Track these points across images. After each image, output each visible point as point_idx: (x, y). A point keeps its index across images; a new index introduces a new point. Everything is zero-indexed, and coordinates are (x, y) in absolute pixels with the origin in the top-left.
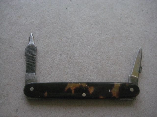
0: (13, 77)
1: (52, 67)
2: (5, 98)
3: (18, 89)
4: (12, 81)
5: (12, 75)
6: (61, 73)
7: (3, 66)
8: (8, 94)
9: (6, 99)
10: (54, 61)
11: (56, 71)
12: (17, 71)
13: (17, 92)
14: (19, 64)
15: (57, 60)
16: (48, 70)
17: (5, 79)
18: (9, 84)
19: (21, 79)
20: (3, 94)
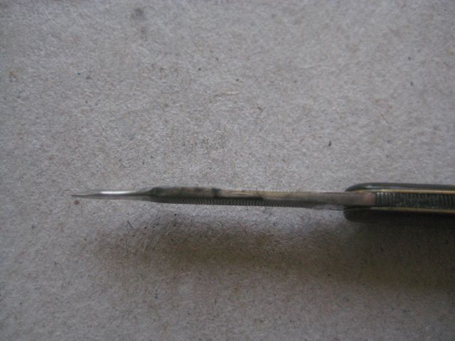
0: (240, 64)
1: (396, 33)
2: (208, 153)
3: (264, 114)
4: (235, 82)
5: (235, 57)
6: (437, 59)
7: (191, 19)
8: (222, 137)
9: (214, 160)
10: (405, 9)
11: (416, 49)
12: (256, 42)
13: (260, 130)
14: (259, 15)
15: (416, 6)
16: (385, 42)
17: (202, 74)
18: (223, 94)
19: (274, 73)
20: (201, 137)
